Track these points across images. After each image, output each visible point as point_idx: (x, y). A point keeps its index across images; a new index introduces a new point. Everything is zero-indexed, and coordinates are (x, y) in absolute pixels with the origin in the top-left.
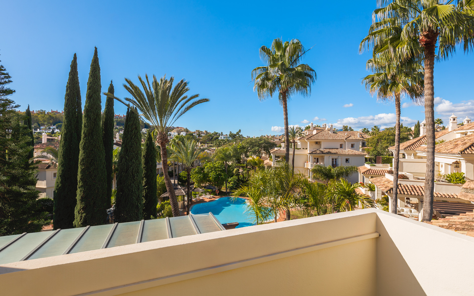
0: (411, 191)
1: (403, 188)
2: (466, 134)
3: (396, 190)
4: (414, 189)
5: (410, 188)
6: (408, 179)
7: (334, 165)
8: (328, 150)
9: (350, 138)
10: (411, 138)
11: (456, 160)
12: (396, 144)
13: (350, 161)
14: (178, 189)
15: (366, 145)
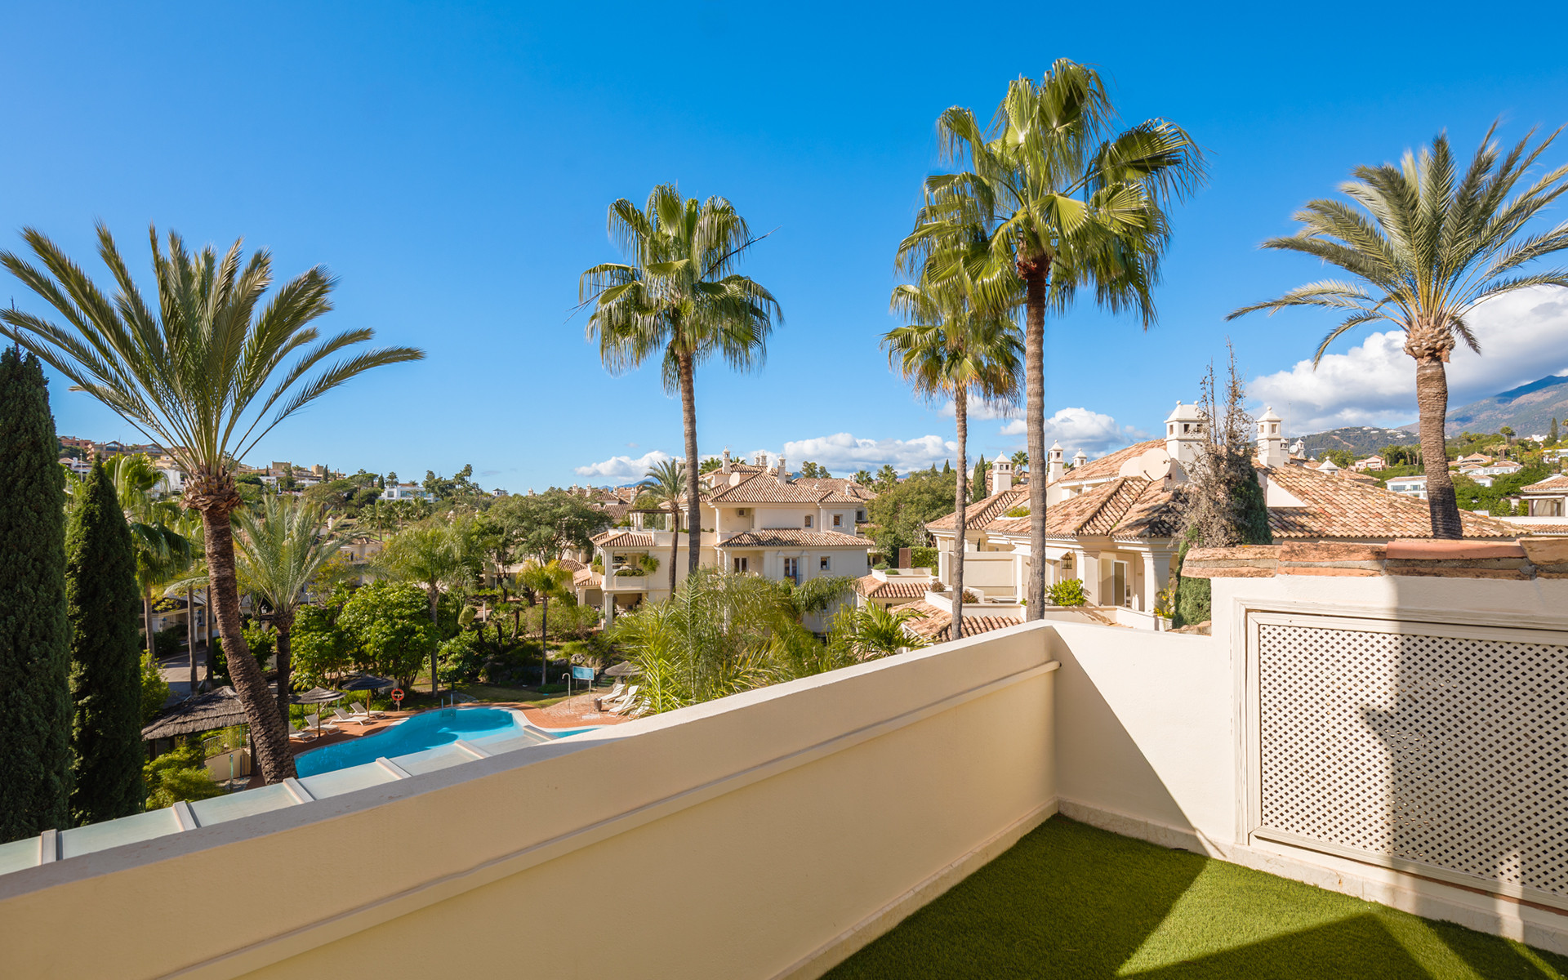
2: (1080, 491)
3: (959, 628)
4: (988, 625)
5: (982, 625)
6: (976, 601)
7: (791, 577)
8: (773, 533)
9: (832, 498)
11: (1068, 551)
13: (832, 563)
14: (222, 698)
15: (867, 517)
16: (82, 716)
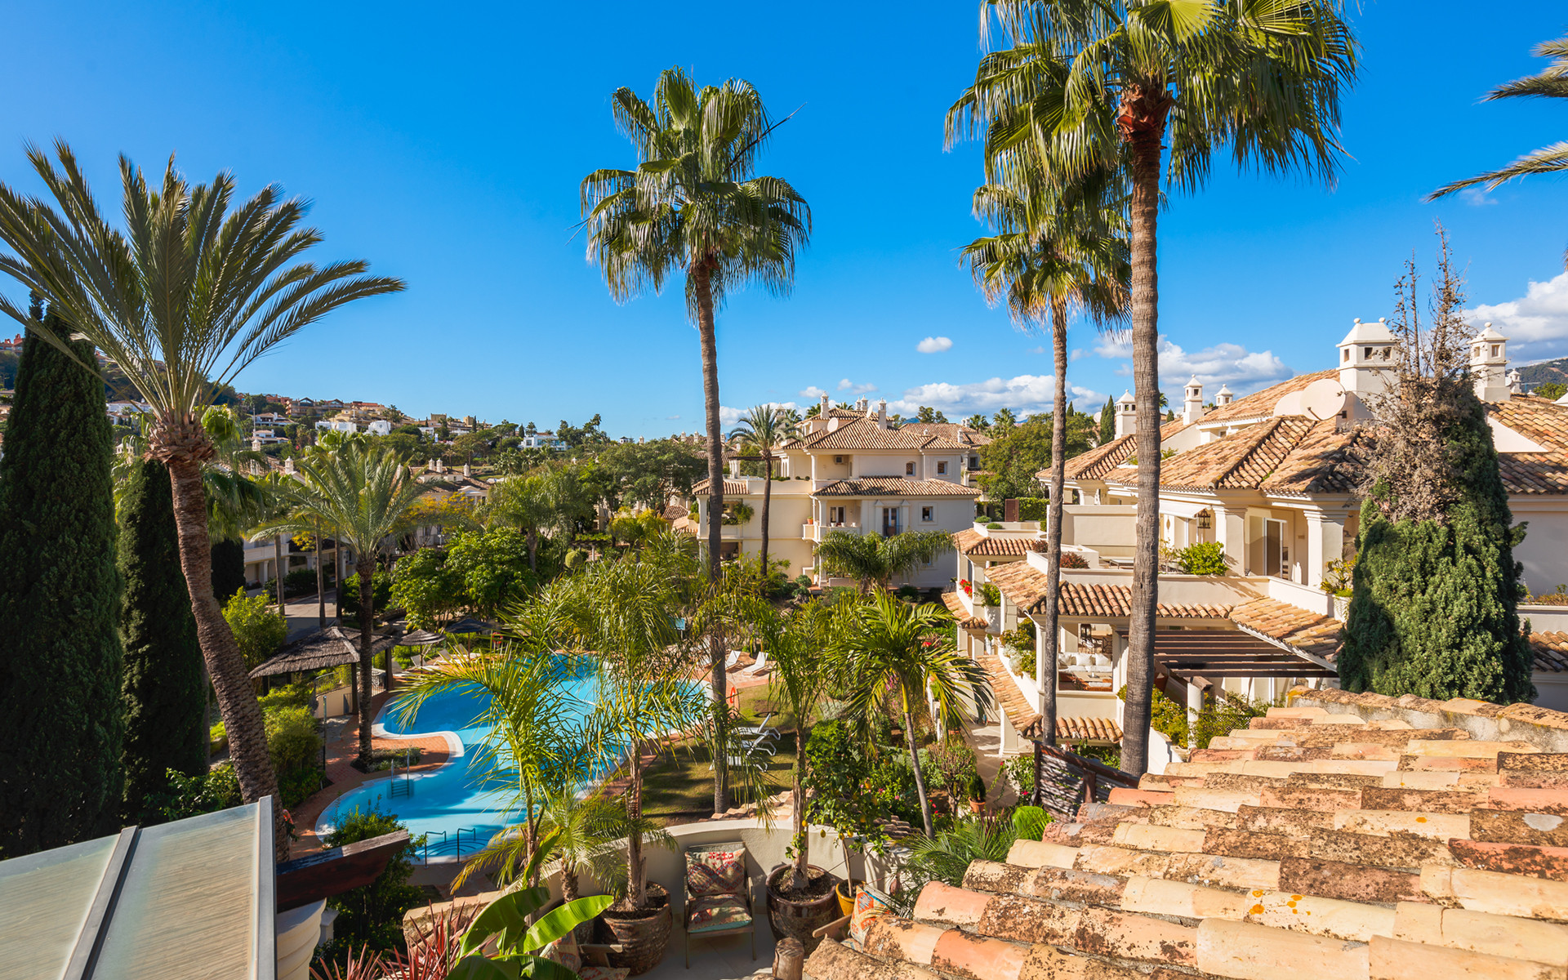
0: (1094, 602)
1: (1074, 595)
2: (1223, 434)
3: (1056, 603)
4: (1100, 595)
5: (1092, 596)
6: (1086, 566)
7: (889, 531)
8: (871, 483)
9: (936, 444)
10: (1094, 445)
11: (1202, 508)
12: (1055, 462)
13: (935, 513)
14: (329, 639)
15: (980, 464)
16: (142, 664)
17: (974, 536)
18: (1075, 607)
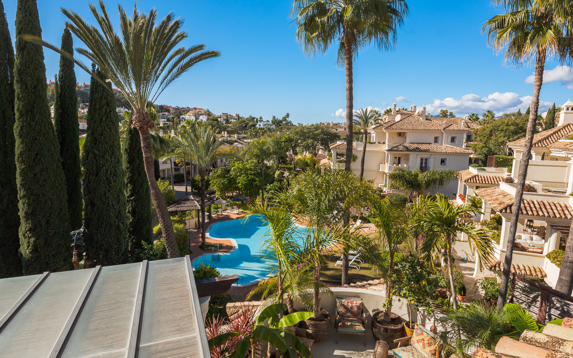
0: (539, 210)
1: (526, 205)
4: (542, 206)
5: (537, 206)
6: (535, 191)
7: (423, 168)
8: (416, 146)
9: (451, 128)
10: (541, 130)
13: (447, 162)
14: (190, 200)
15: (473, 138)
16: (132, 203)
17: (470, 173)
18: (527, 211)
